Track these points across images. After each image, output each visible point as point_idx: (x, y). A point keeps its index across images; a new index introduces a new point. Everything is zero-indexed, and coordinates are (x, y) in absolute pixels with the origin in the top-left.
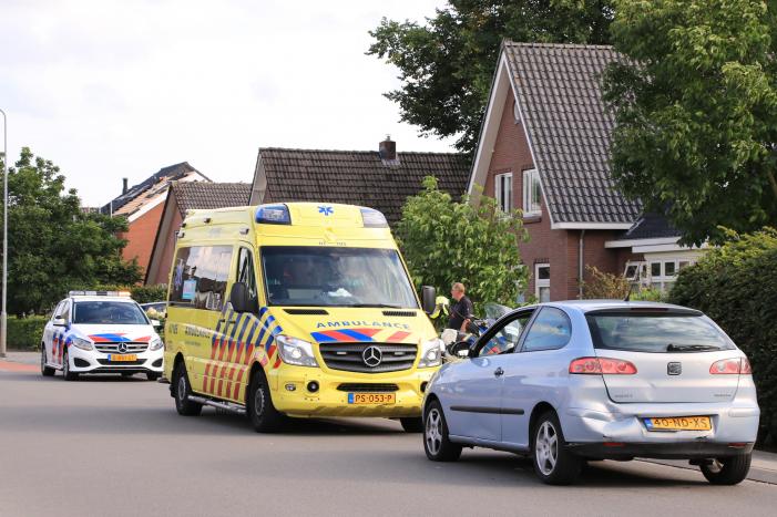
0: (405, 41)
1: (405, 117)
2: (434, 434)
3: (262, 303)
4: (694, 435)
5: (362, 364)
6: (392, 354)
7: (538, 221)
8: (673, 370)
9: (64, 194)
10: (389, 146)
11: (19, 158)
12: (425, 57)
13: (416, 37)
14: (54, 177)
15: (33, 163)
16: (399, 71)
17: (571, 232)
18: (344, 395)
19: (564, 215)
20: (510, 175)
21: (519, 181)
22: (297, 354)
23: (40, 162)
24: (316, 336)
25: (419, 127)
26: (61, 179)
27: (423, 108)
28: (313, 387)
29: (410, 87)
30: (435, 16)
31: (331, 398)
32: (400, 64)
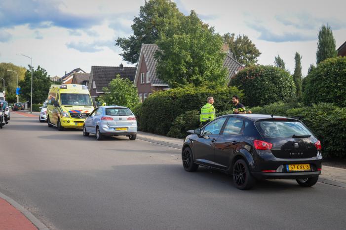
0: (123, 43)
1: (124, 59)
2: (84, 131)
3: (60, 105)
5: (78, 117)
6: (84, 115)
7: (149, 84)
8: (120, 119)
9: (47, 76)
10: (122, 65)
11: (37, 68)
12: (128, 46)
13: (126, 42)
14: (45, 72)
15: (40, 69)
16: (122, 49)
17: (156, 87)
18: (75, 123)
19: (155, 83)
20: (143, 73)
21: (145, 75)
22: (65, 115)
23: (42, 69)
24: (69, 112)
25: (127, 62)
26: (46, 73)
27: (128, 57)
28: (68, 122)
29: (125, 53)
30: (130, 37)
31: (72, 124)
32: (122, 47)
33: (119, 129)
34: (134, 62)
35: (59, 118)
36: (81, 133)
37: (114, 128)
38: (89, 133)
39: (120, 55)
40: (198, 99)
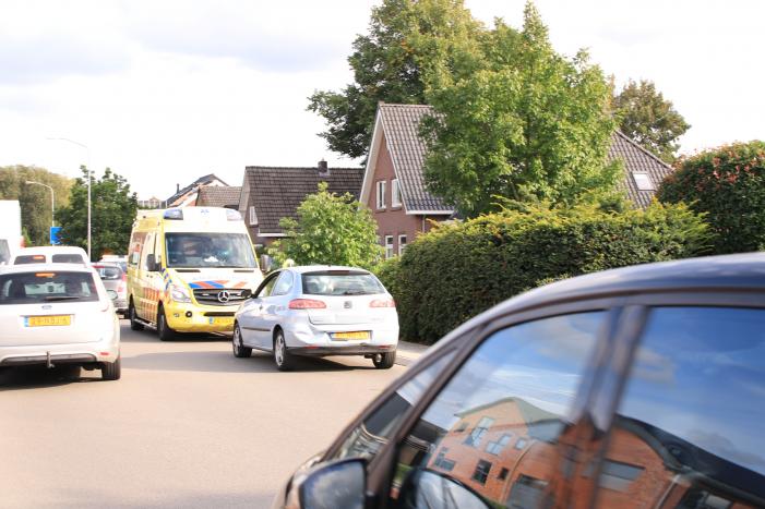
0: (328, 103)
1: (331, 147)
2: (237, 343)
3: (164, 266)
4: (358, 342)
5: (217, 301)
6: (235, 295)
7: (401, 209)
8: (347, 305)
9: (130, 195)
10: (324, 164)
11: (104, 174)
12: (341, 112)
13: (335, 101)
14: (124, 185)
15: (112, 177)
16: (326, 120)
17: (418, 216)
18: (207, 318)
19: (413, 206)
20: (384, 182)
21: (389, 186)
22: (180, 296)
23: (116, 177)
24: (191, 285)
25: (338, 153)
26: (128, 186)
28: (189, 314)
29: (332, 130)
30: (346, 88)
31: (199, 321)
32: (326, 116)
33: (345, 336)
34: (356, 153)
35: (161, 303)
36: (227, 347)
37: (330, 334)
38: (250, 349)
39: (320, 135)
40: (575, 243)
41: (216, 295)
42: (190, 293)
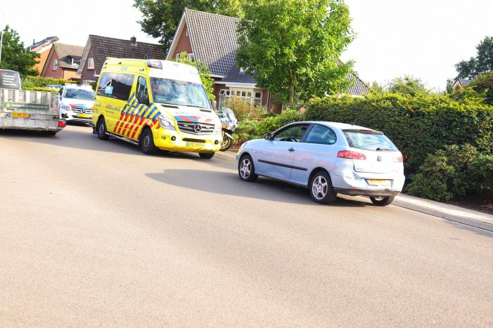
0: (145, 4)
1: (142, 30)
2: (245, 170)
3: (151, 100)
4: (383, 188)
5: (193, 131)
6: (205, 128)
10: (134, 39)
12: (152, 10)
13: (149, 4)
15: (9, 31)
18: (185, 142)
22: (167, 124)
23: (12, 31)
24: (176, 118)
25: (146, 34)
26: (18, 38)
27: (149, 28)
28: (173, 138)
29: (145, 20)
32: (143, 12)
34: (156, 35)
35: (146, 127)
37: (367, 180)
39: (138, 22)
41: (193, 127)
42: (175, 123)
